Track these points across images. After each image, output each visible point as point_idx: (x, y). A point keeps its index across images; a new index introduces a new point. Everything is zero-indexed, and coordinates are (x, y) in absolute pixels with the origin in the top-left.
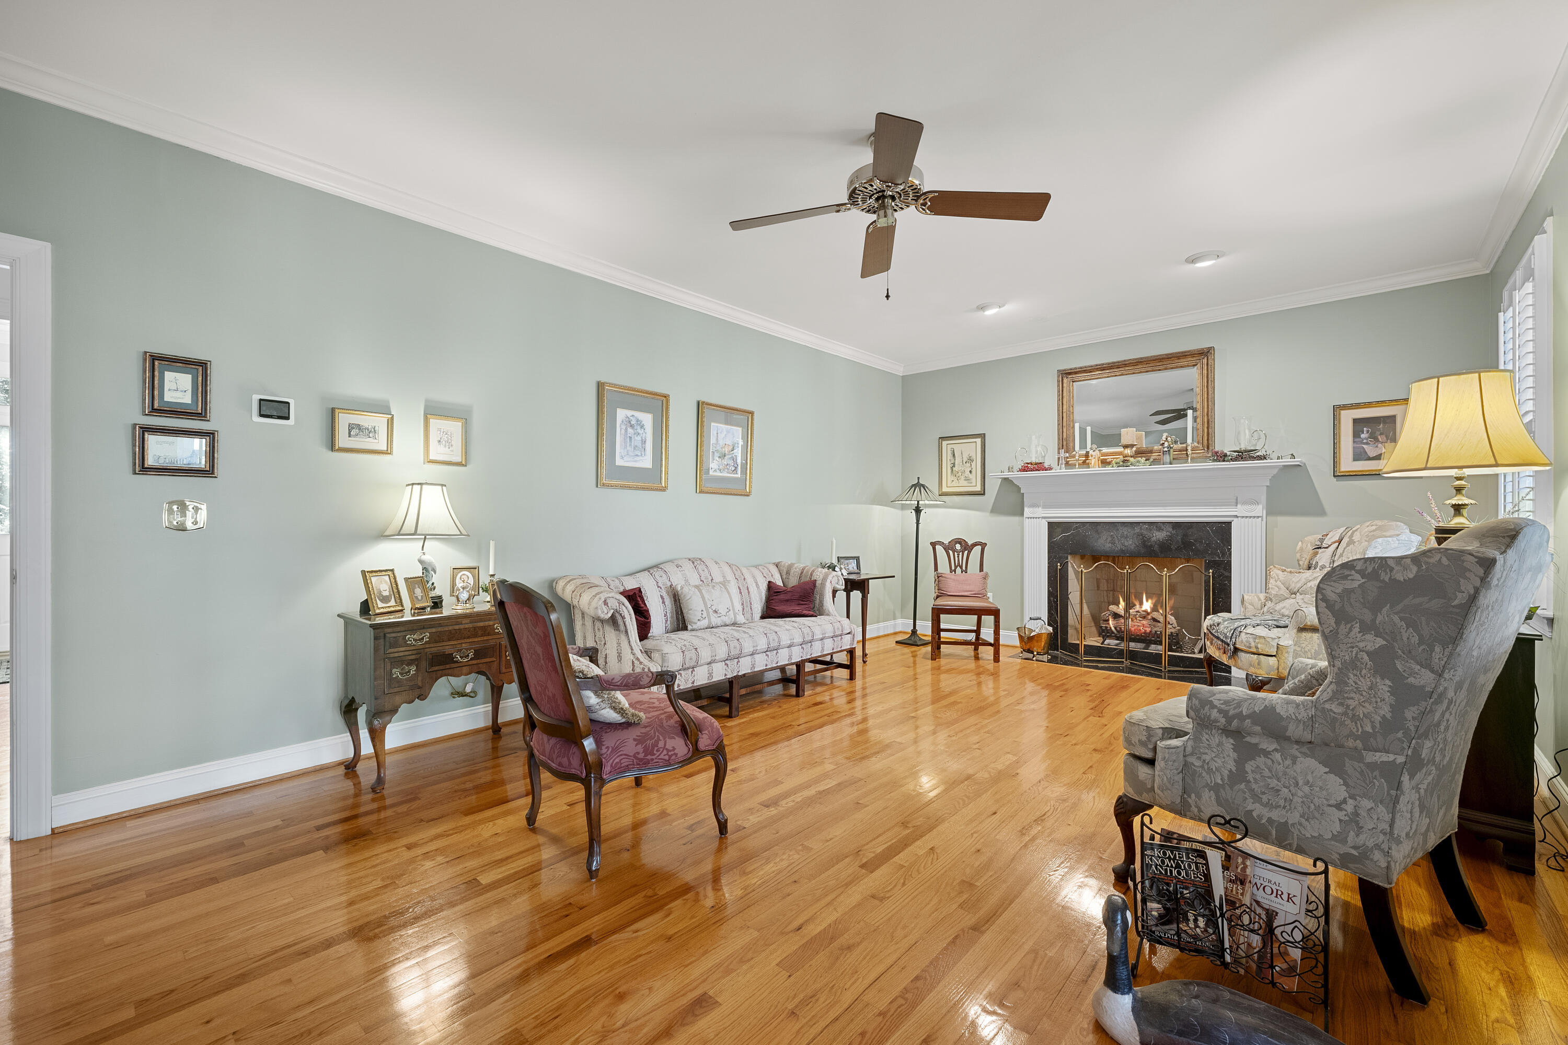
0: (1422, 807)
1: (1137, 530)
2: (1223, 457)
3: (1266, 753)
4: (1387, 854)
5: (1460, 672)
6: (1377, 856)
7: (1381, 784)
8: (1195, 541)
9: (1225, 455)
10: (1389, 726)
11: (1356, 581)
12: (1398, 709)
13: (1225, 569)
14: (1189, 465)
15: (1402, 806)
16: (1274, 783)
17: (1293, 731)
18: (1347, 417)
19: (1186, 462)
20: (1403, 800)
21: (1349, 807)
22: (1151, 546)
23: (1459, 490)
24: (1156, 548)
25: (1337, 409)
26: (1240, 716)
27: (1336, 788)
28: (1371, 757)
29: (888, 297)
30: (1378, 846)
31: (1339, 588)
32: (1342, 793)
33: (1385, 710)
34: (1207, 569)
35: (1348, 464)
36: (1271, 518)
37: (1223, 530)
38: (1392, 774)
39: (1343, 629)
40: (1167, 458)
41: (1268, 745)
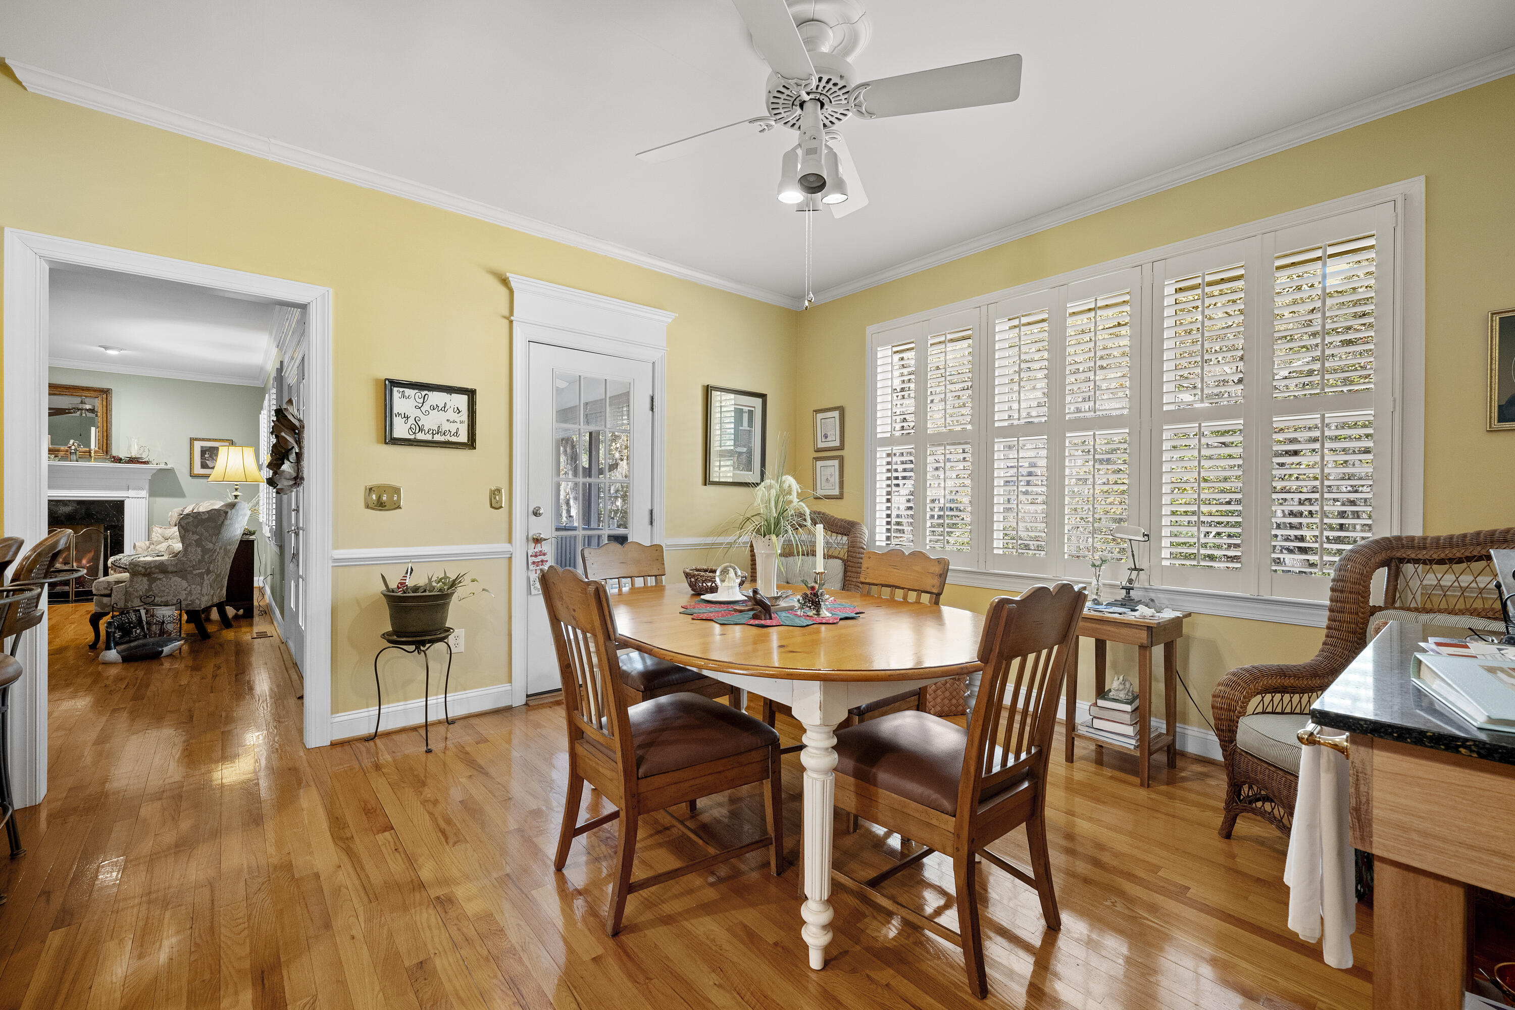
0: (211, 586)
2: (119, 460)
3: (160, 579)
4: (200, 600)
5: (220, 543)
6: (197, 601)
7: (198, 579)
8: (97, 512)
9: (121, 459)
10: (200, 562)
11: (191, 519)
12: (203, 556)
13: (119, 530)
14: (93, 464)
15: (204, 585)
16: (163, 588)
17: (170, 569)
18: (198, 446)
19: (90, 461)
20: (205, 583)
21: (189, 589)
22: (58, 517)
23: (236, 489)
24: (62, 518)
25: (192, 440)
26: (151, 568)
27: (185, 584)
28: (195, 572)
30: (197, 598)
31: (186, 522)
32: (186, 585)
33: (200, 557)
34: (106, 530)
35: (198, 470)
36: (152, 499)
37: (119, 506)
38: (201, 576)
39: (187, 534)
40: (74, 457)
41: (161, 576)
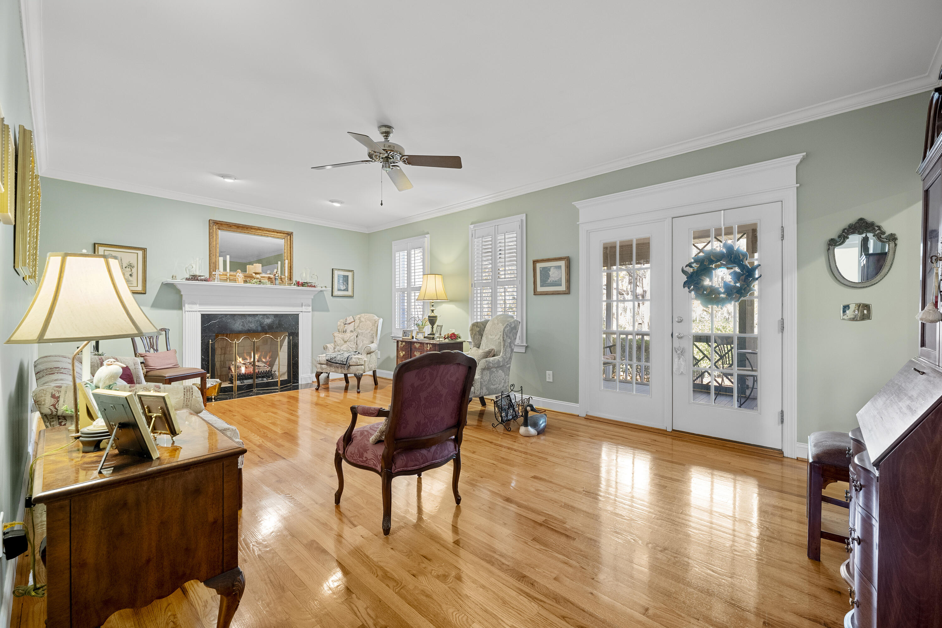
1: (257, 318)
8: (284, 322)
13: (296, 336)
23: (433, 306)
24: (266, 327)
29: (382, 204)
34: (289, 337)
36: (314, 312)
37: (295, 318)
40: (277, 282)
